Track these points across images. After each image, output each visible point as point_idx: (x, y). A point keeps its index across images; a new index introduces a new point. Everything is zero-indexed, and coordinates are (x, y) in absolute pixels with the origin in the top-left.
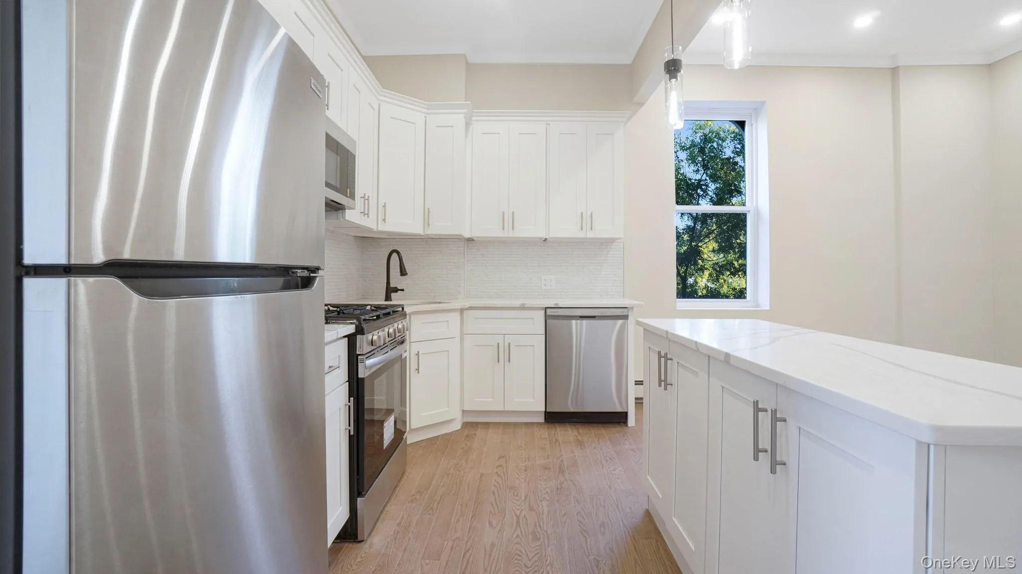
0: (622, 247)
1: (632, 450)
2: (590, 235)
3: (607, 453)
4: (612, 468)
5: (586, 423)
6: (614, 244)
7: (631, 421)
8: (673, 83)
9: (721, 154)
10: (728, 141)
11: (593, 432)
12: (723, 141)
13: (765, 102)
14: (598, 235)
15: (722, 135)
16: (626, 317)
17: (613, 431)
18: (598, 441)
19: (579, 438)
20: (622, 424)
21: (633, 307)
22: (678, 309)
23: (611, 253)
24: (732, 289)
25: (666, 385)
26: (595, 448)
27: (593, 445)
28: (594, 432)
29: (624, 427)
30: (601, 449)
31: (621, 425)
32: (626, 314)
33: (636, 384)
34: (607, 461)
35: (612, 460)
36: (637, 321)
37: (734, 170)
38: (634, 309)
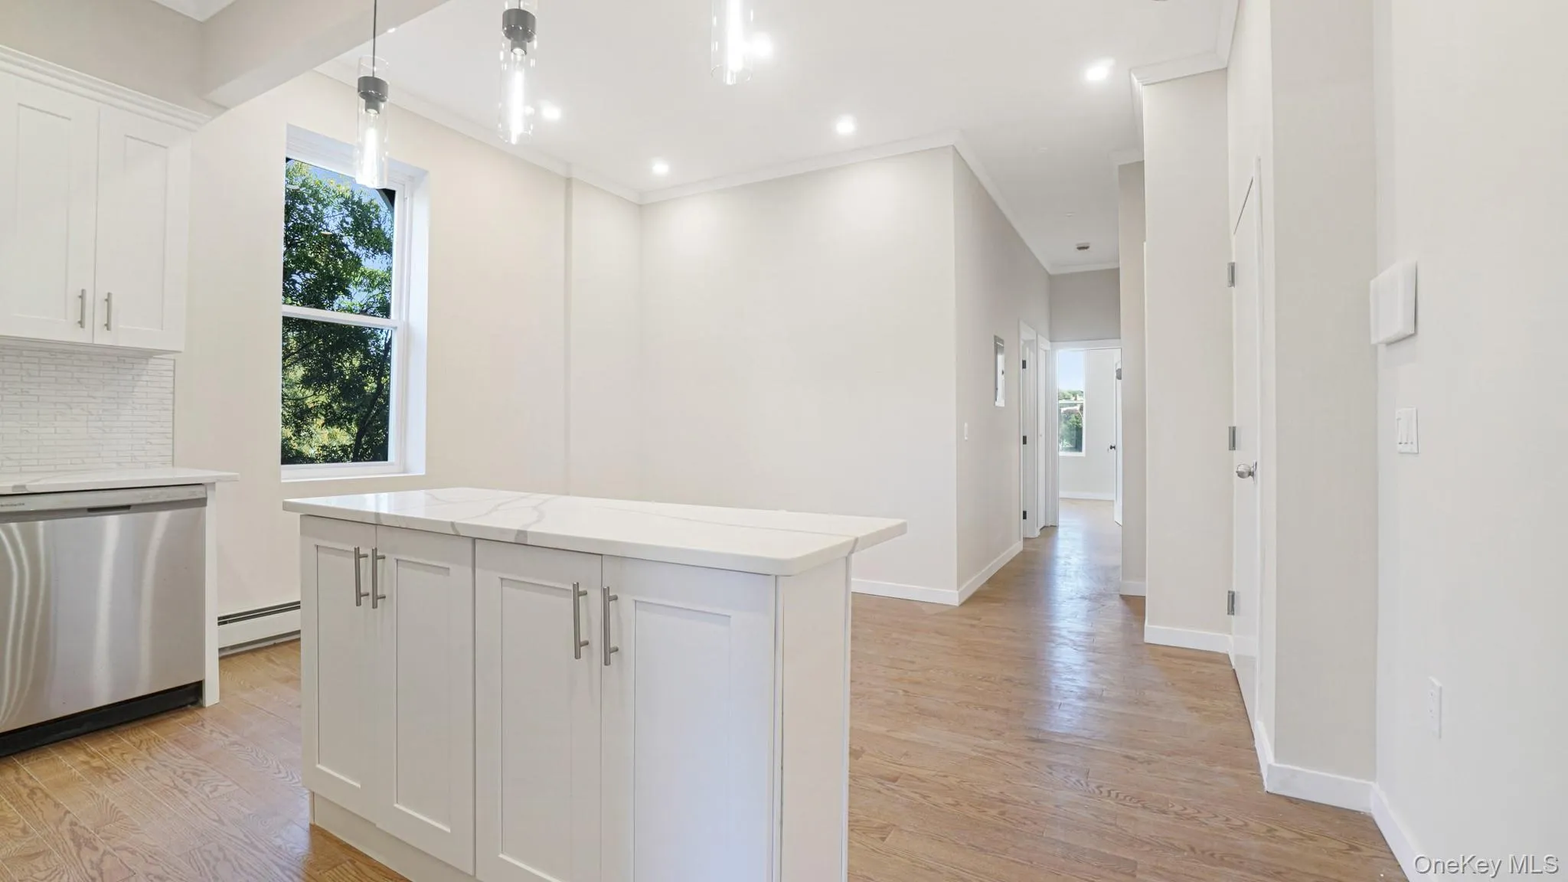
0: (172, 368)
1: (234, 743)
2: (103, 339)
3: (181, 768)
4: (207, 789)
5: (98, 730)
6: (152, 361)
7: (211, 695)
8: (372, 115)
9: (321, 226)
10: (330, 208)
11: (126, 741)
12: (325, 206)
13: (425, 173)
14: (123, 342)
15: (323, 195)
16: (202, 502)
17: (178, 725)
18: (150, 754)
19: (96, 763)
20: (189, 706)
21: (214, 483)
22: (283, 481)
23: (145, 378)
24: (322, 447)
25: (376, 599)
26: (147, 769)
27: (142, 765)
28: (130, 740)
29: (196, 711)
30: (165, 766)
31: (187, 710)
32: (204, 496)
33: (219, 624)
34: (189, 781)
35: (199, 776)
36: (285, 504)
37: (341, 256)
38: (217, 485)
